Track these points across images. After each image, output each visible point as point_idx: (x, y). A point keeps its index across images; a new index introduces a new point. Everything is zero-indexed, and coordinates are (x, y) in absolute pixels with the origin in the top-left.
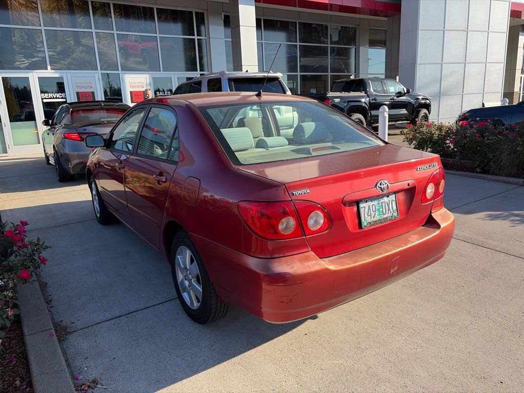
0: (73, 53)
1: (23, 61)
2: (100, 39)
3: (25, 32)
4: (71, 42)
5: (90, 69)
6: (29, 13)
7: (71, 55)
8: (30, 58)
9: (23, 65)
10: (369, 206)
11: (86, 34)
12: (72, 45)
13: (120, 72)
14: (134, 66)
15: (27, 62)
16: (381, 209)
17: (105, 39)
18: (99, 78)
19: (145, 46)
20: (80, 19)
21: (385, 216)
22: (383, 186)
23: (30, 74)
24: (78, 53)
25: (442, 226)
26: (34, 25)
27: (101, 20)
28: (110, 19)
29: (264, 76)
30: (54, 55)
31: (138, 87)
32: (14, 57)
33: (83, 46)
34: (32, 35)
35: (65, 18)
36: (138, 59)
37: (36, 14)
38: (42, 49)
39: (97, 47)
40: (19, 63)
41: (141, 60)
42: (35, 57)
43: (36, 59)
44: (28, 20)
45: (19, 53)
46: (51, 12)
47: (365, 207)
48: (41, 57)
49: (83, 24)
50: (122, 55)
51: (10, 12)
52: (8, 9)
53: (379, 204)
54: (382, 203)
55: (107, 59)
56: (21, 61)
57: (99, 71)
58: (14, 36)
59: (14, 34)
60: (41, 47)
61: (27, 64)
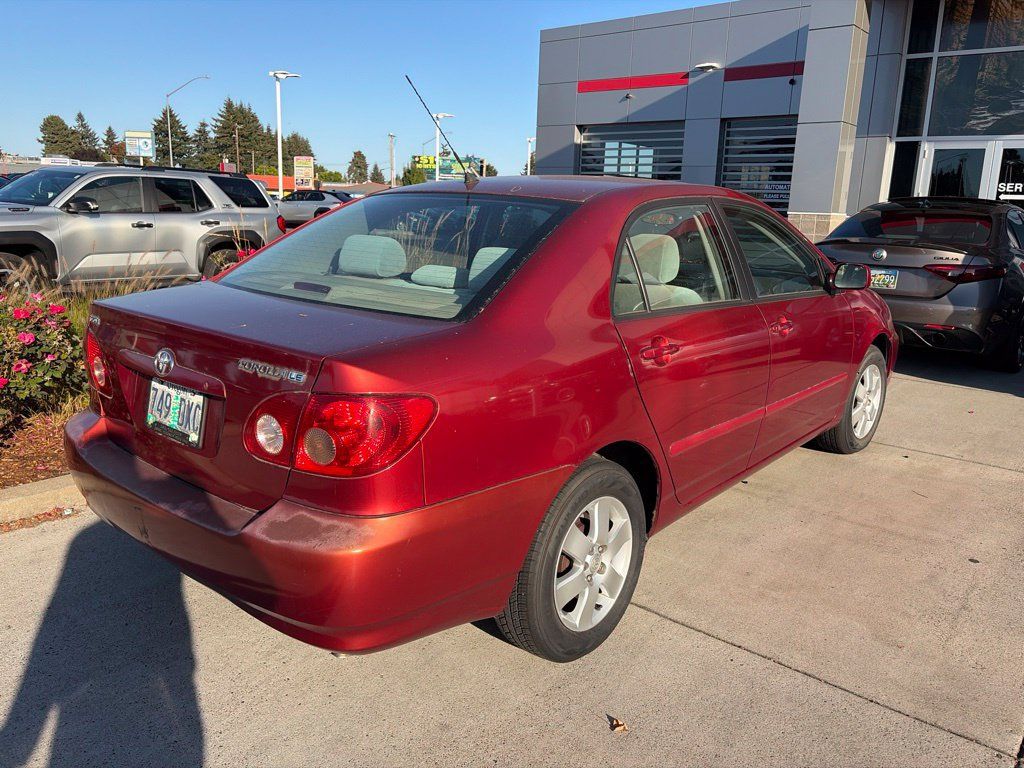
1: (985, 118)
3: (1006, 59)
8: (999, 112)
9: (982, 126)
10: (163, 393)
15: (992, 119)
16: (178, 412)
23: (990, 143)
32: (969, 111)
34: (1018, 63)
40: (975, 122)
42: (1010, 108)
43: (1012, 112)
44: (1020, 34)
45: (982, 102)
47: (157, 391)
51: (990, 23)
52: (988, 18)
53: (177, 398)
54: (181, 399)
56: (980, 119)
58: (983, 70)
59: (984, 66)
61: (990, 124)
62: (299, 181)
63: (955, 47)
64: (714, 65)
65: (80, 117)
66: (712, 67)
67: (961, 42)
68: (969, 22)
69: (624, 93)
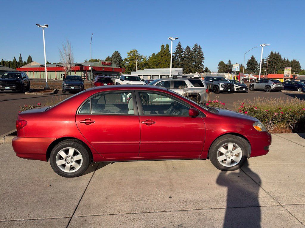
62: (286, 75)
65: (230, 61)
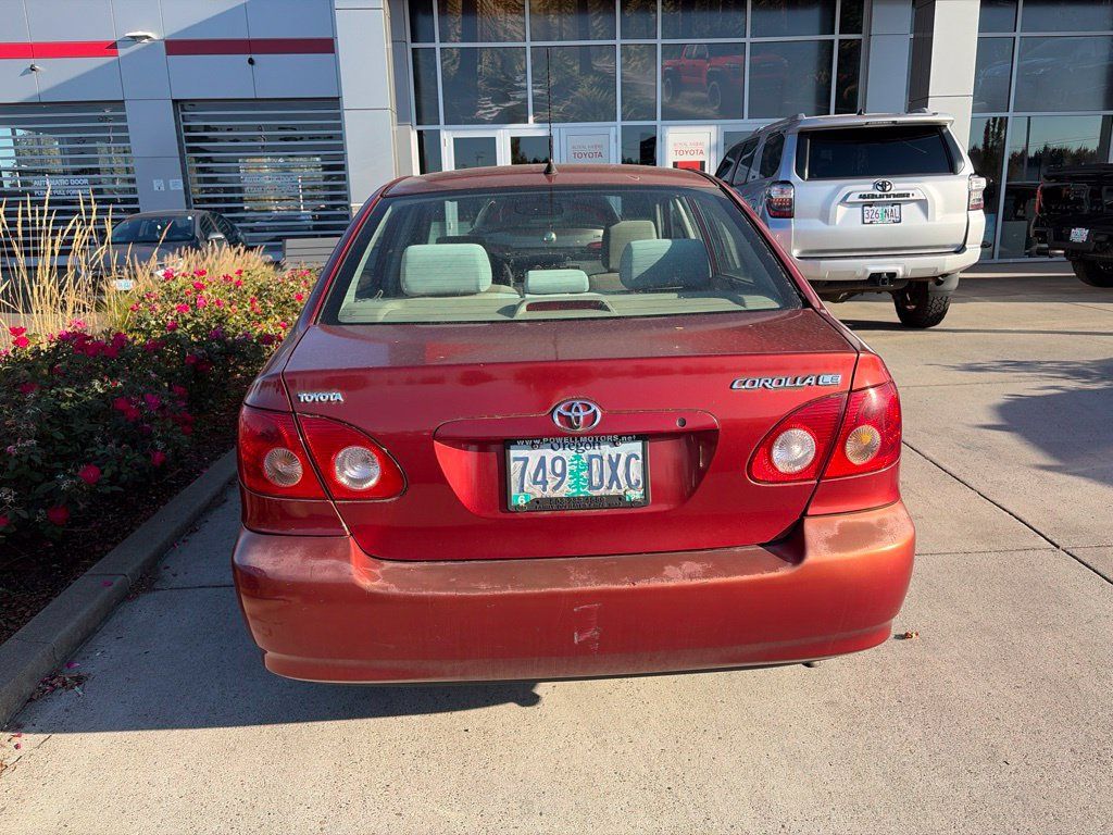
0: (575, 89)
1: (490, 108)
2: (628, 59)
3: (498, 54)
4: (575, 68)
5: (603, 118)
6: (509, 17)
7: (571, 94)
8: (502, 102)
9: (489, 116)
10: (543, 459)
11: (604, 51)
12: (575, 74)
13: (658, 122)
14: (691, 109)
15: (496, 109)
16: (585, 474)
17: (637, 58)
18: (616, 136)
19: (716, 66)
20: (596, 21)
21: (595, 493)
22: (577, 414)
23: (498, 131)
24: (585, 90)
25: (812, 557)
26: (514, 39)
27: (636, 19)
28: (654, 15)
29: (894, 122)
30: (542, 95)
31: (692, 153)
32: (476, 101)
33: (598, 73)
34: (509, 59)
35: (568, 21)
36: (699, 94)
37: (521, 19)
38: (523, 84)
39: (622, 74)
40: (483, 112)
41: (704, 95)
42: (509, 100)
43: (511, 104)
44: (506, 31)
45: (485, 94)
46: (547, 11)
47: (526, 460)
48: (519, 100)
49: (602, 31)
50: (667, 88)
51: (479, 19)
52: (476, 13)
53: (578, 458)
54: (591, 457)
55: (637, 97)
56: (486, 109)
57: (619, 123)
58: (481, 63)
59: (481, 60)
60: (521, 81)
61: (495, 114)
63: (453, 39)
64: (150, 34)
66: (148, 37)
67: (457, 34)
68: (460, 16)
69: (26, 63)
